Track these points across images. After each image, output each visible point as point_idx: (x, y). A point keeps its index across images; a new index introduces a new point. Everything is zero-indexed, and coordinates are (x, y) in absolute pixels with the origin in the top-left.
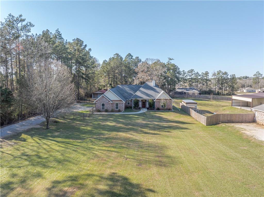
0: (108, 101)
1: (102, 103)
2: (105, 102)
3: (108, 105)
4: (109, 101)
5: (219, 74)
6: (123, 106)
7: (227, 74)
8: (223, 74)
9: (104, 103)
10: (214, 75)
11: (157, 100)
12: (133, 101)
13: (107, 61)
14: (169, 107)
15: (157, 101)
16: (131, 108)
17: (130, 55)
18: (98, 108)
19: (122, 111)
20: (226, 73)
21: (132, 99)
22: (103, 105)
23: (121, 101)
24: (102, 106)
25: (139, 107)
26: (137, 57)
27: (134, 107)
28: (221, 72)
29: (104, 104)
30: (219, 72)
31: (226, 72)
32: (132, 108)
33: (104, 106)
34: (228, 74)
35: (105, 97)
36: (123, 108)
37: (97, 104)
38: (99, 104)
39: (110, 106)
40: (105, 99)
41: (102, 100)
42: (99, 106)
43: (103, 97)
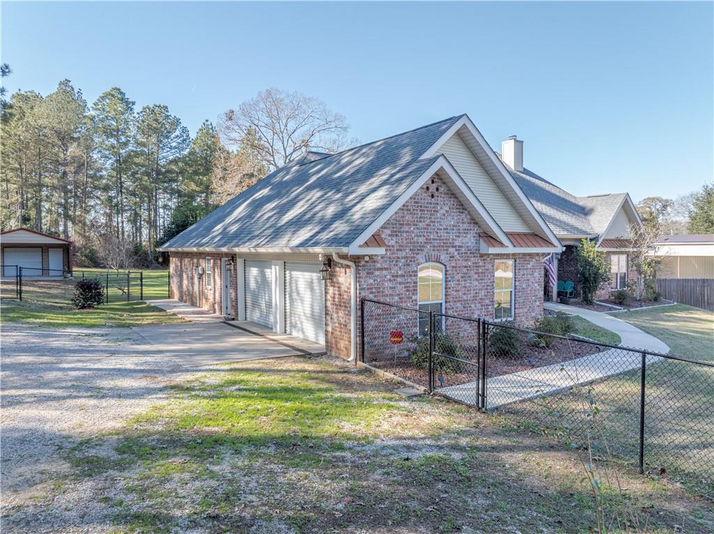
1: (422, 262)
3: (474, 283)
22: (431, 284)
37: (377, 273)
38: (397, 276)
39: (486, 291)
40: (447, 211)
41: (421, 225)
42: (398, 295)
43: (431, 190)
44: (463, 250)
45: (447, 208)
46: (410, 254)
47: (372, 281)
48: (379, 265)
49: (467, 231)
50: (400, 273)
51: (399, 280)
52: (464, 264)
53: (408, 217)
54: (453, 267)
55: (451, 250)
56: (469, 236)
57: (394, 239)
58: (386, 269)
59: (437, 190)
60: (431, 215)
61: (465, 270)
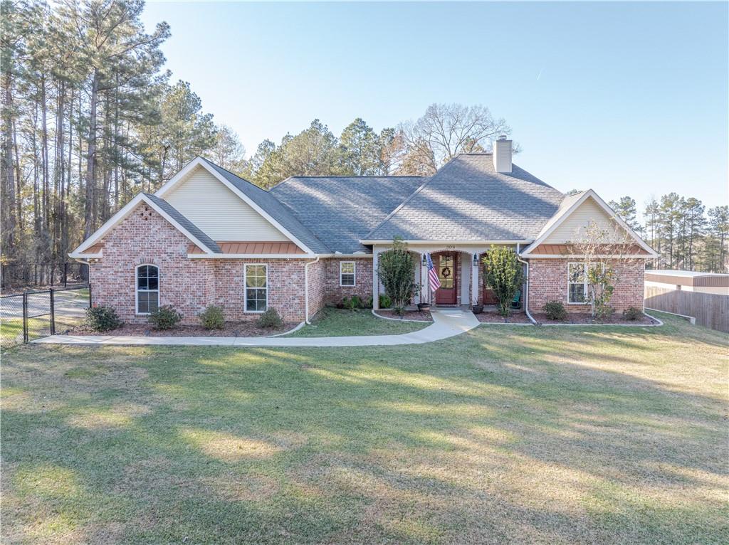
0: (181, 248)
1: (138, 263)
2: (159, 253)
3: (186, 279)
4: (193, 247)
5: (671, 206)
6: (301, 284)
7: (698, 205)
8: (684, 205)
9: (157, 263)
10: (652, 209)
11: (543, 248)
12: (376, 261)
13: (272, 145)
14: (624, 298)
15: (539, 260)
16: (363, 305)
17: (360, 125)
18: (109, 296)
19: (296, 324)
20: (694, 204)
21: (369, 248)
22: (148, 278)
23: (289, 246)
24: (142, 283)
25: (416, 300)
26: (388, 130)
27: (381, 298)
28: (677, 198)
29: (154, 271)
30: (669, 201)
31: (693, 199)
32: (372, 307)
33: (154, 284)
34: (701, 206)
35: (160, 217)
36: (302, 298)
37: (103, 269)
38: (118, 272)
39: (198, 286)
40: (159, 229)
41: (136, 239)
42: (119, 284)
43: (144, 215)
44: (174, 256)
45: (160, 227)
46: (128, 258)
47: (99, 274)
48: (104, 265)
49: (177, 243)
50: (120, 270)
51: (119, 274)
52: (176, 265)
53: (126, 234)
54: (165, 267)
55: (163, 255)
56: (180, 245)
57: (116, 248)
58: (110, 267)
59: (150, 214)
60: (145, 232)
61: (176, 270)
